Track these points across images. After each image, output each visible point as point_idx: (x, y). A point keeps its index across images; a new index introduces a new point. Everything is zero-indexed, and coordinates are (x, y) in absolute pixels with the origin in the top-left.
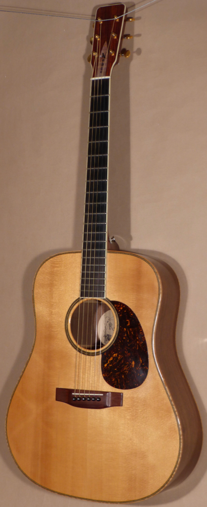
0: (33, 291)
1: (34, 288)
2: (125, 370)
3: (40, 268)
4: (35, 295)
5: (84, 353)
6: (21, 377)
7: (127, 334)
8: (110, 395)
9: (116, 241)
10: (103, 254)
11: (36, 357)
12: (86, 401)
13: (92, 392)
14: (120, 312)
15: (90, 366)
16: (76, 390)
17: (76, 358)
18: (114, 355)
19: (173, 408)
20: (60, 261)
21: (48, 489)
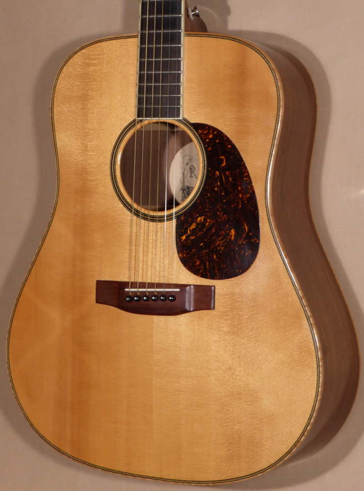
0: (52, 109)
1: (53, 103)
2: (219, 246)
3: (62, 68)
4: (56, 117)
5: (145, 217)
6: (33, 264)
7: (221, 181)
8: (192, 291)
9: (200, 15)
10: (176, 39)
11: (59, 227)
12: (151, 302)
13: (159, 285)
14: (208, 143)
15: (156, 240)
16: (132, 283)
17: (131, 227)
18: (199, 219)
19: (305, 311)
20: (99, 54)
21: (84, 463)
